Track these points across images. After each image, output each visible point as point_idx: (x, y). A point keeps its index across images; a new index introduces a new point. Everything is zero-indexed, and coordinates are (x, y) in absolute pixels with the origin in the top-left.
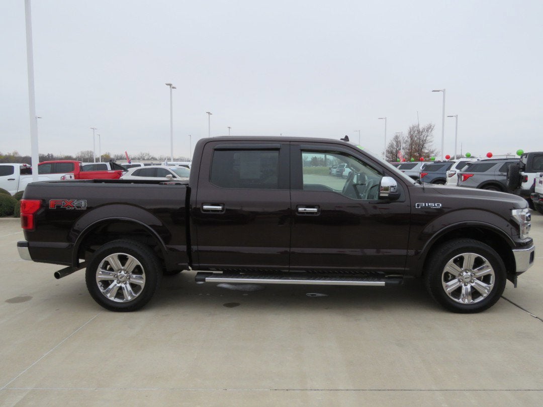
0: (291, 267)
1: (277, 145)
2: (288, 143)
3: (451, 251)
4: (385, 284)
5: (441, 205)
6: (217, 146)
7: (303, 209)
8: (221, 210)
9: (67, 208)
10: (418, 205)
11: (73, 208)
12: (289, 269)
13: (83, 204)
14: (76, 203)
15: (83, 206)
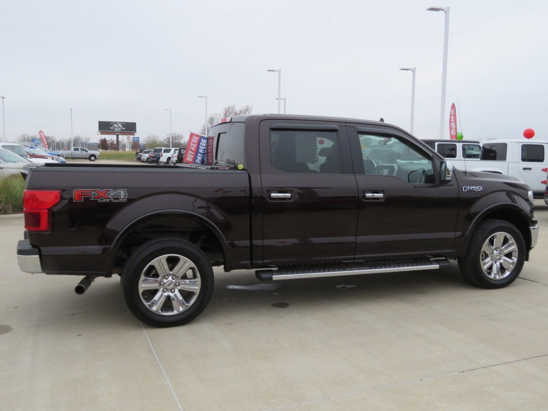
0: (356, 256)
1: (335, 126)
2: (344, 124)
3: (488, 231)
4: (440, 267)
5: (481, 188)
6: (274, 125)
7: (372, 195)
8: (289, 198)
9: (99, 201)
10: (465, 189)
11: (108, 200)
12: (354, 259)
13: (123, 195)
14: (112, 194)
15: (122, 197)
